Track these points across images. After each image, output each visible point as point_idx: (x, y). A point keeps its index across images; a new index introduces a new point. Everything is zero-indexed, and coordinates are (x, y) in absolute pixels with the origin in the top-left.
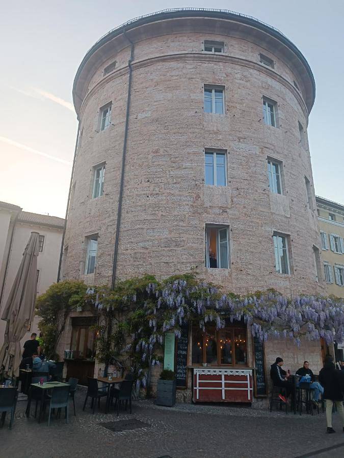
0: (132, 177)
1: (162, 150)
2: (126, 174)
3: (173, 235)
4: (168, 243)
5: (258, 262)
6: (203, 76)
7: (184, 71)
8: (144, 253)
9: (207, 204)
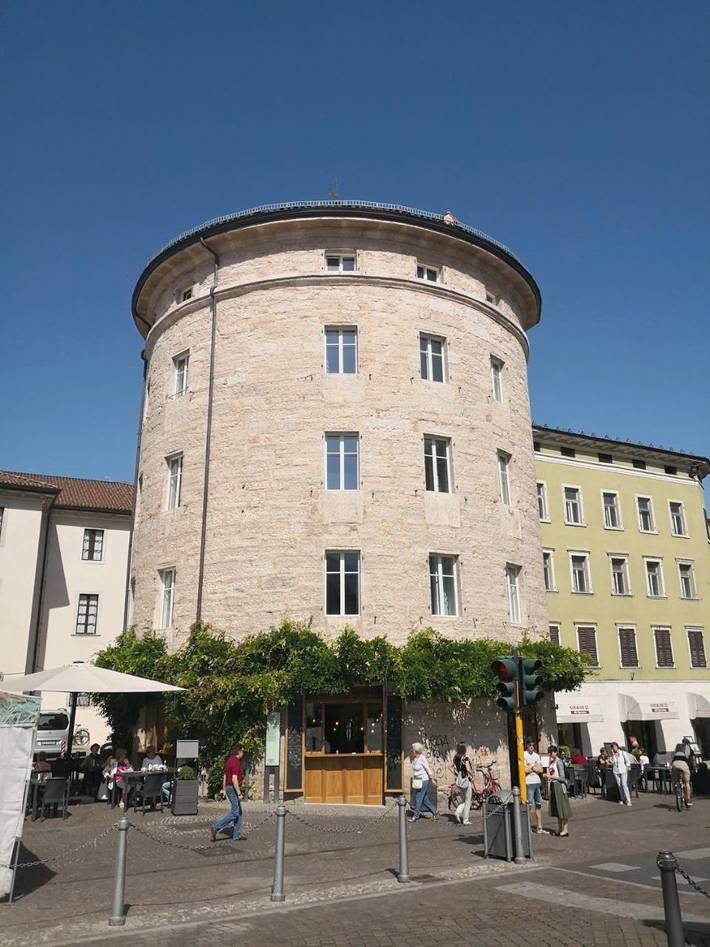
0: (220, 480)
1: (261, 437)
2: (210, 476)
3: (278, 568)
4: (272, 582)
5: (402, 602)
6: (323, 311)
7: (295, 305)
8: (238, 598)
9: (329, 520)
